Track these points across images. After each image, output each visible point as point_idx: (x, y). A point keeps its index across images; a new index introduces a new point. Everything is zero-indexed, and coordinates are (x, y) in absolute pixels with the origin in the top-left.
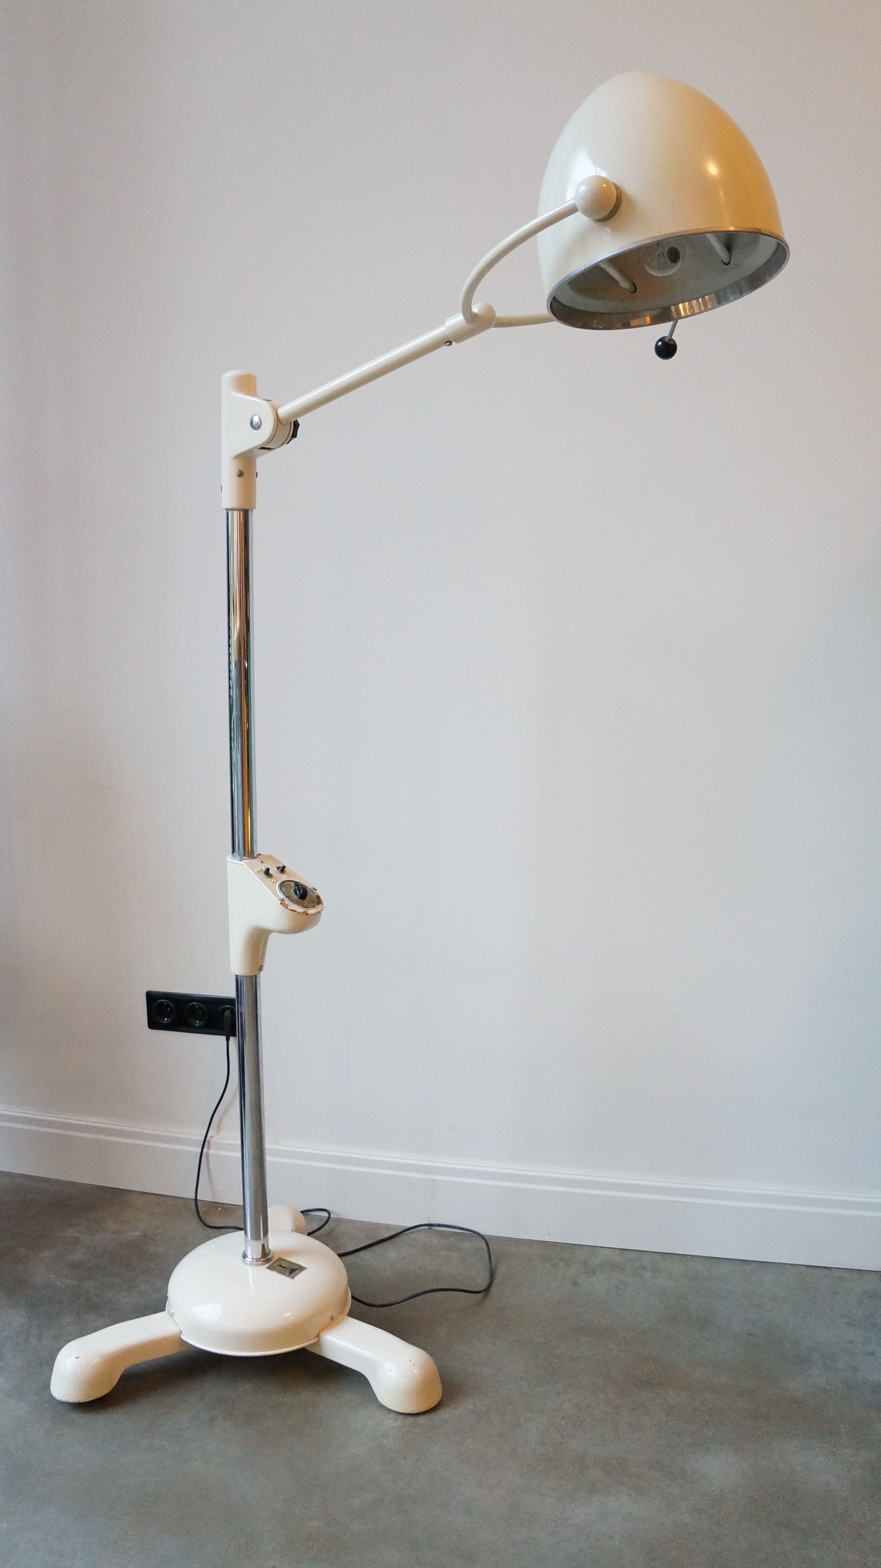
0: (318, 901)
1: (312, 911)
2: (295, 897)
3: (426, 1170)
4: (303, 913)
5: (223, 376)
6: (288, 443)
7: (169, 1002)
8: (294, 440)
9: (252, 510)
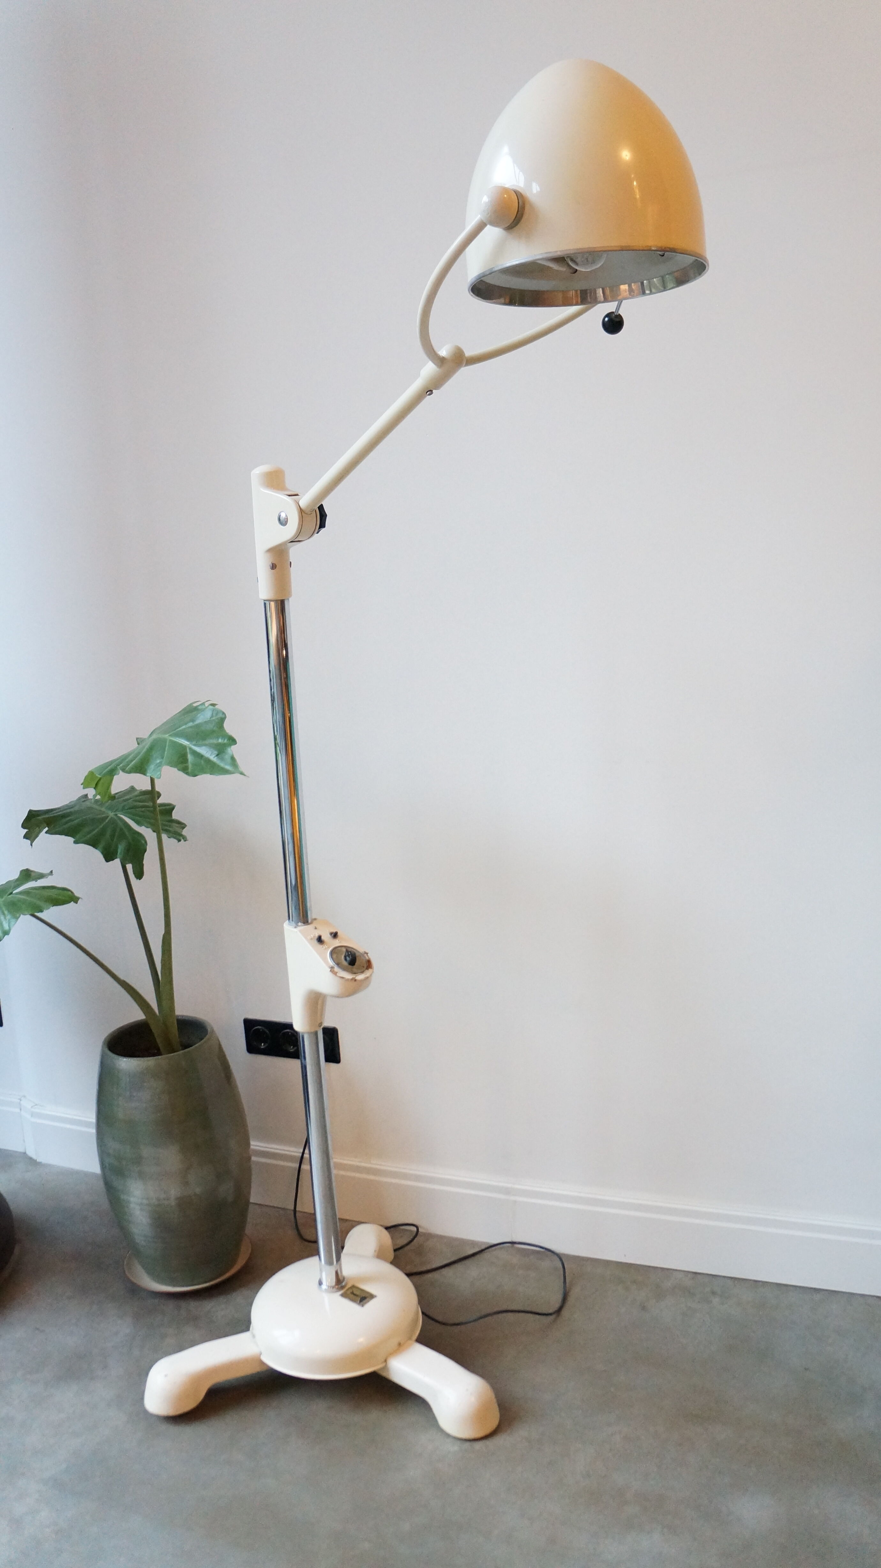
0: (369, 965)
1: (360, 977)
2: (345, 963)
3: (507, 1191)
4: (352, 979)
5: (252, 473)
6: (317, 533)
7: (266, 1030)
8: (323, 530)
9: (288, 599)
